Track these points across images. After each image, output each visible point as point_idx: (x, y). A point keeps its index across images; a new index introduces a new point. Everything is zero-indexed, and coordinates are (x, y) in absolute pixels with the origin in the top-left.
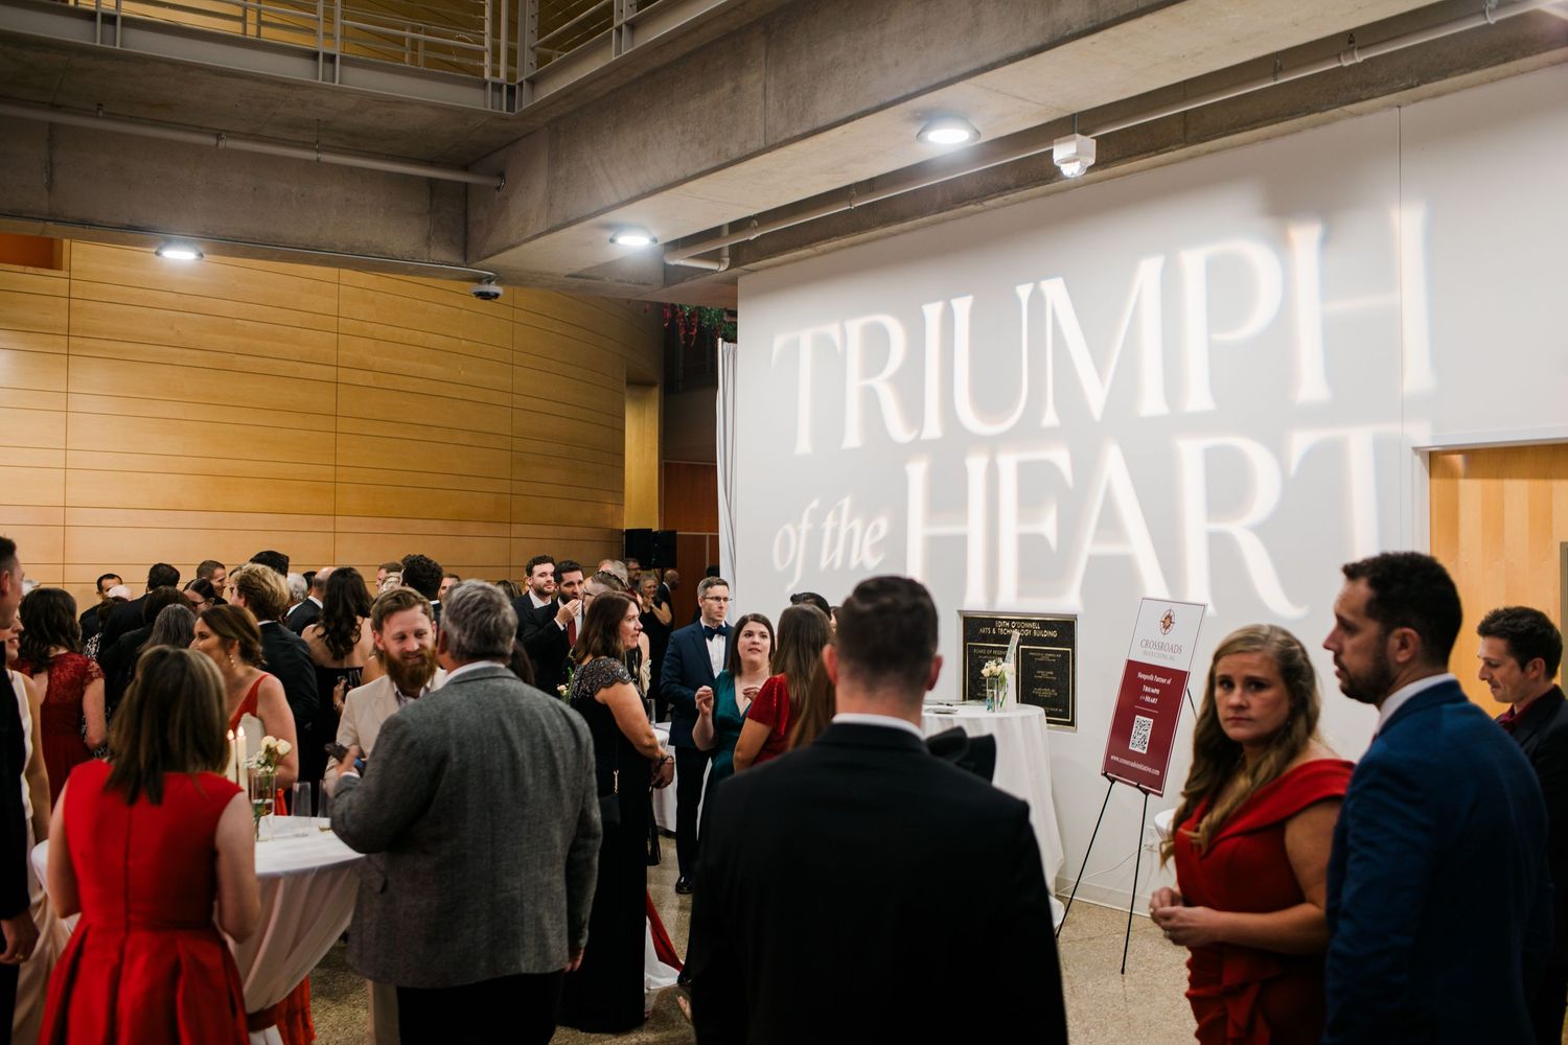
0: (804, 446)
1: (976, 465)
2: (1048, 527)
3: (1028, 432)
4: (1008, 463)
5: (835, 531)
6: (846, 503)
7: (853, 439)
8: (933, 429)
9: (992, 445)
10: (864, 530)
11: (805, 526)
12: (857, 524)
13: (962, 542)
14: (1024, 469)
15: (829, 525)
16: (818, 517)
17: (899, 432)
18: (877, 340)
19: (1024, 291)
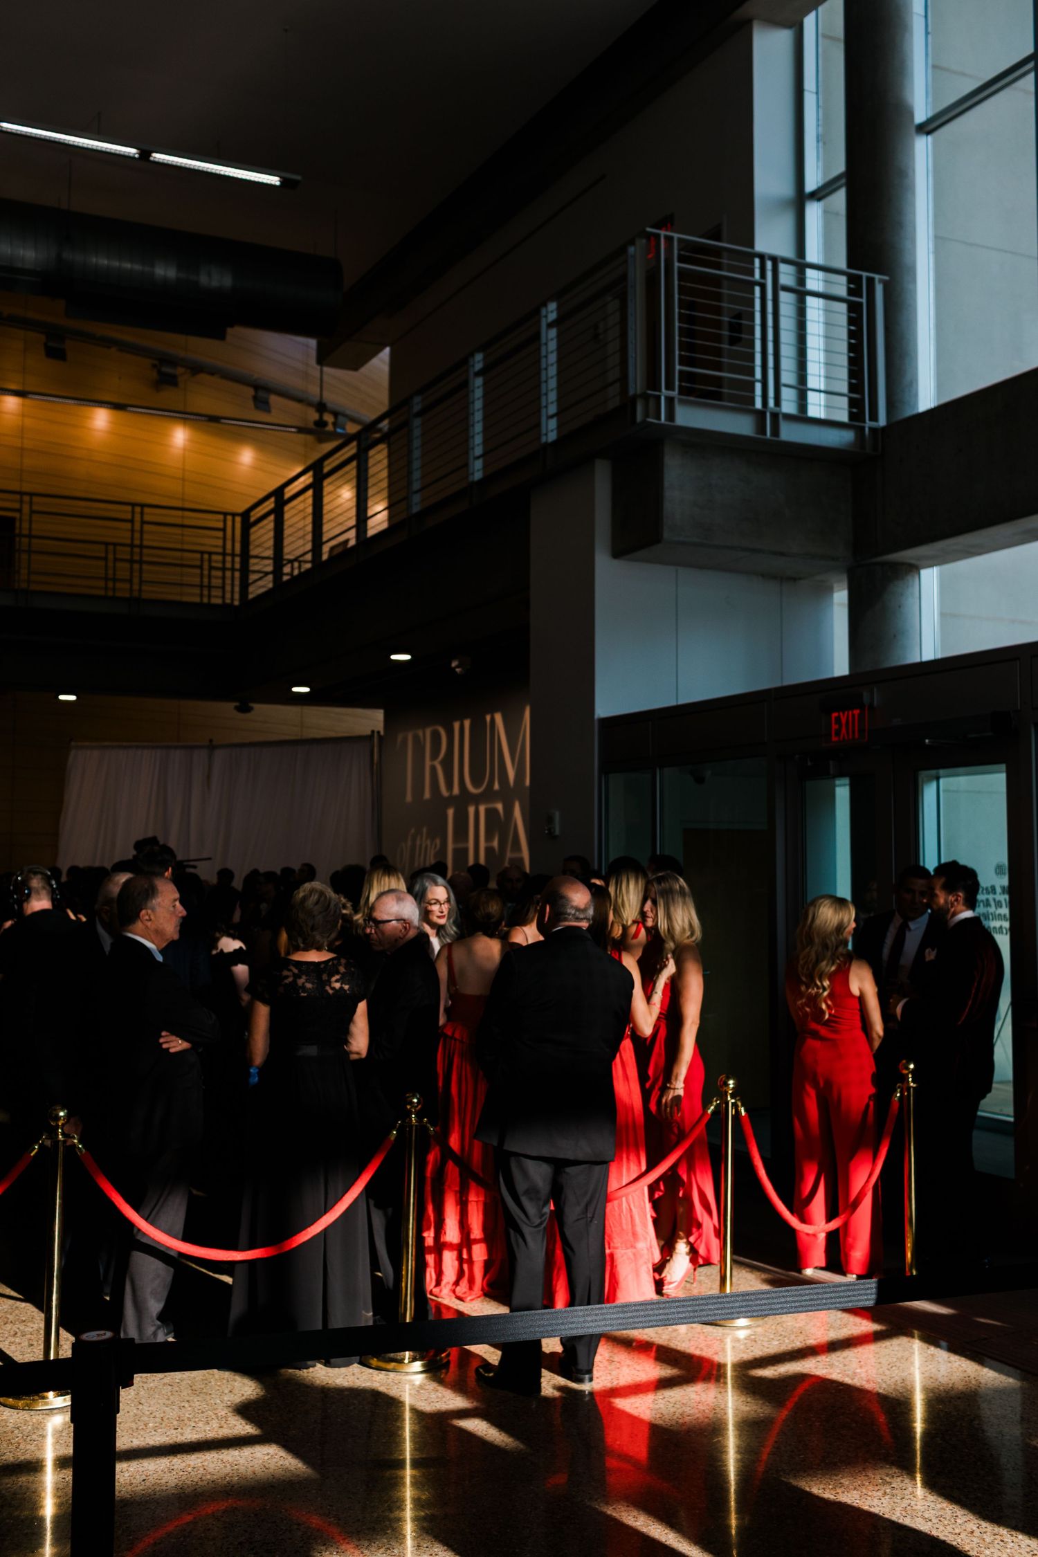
0: (409, 798)
1: (471, 810)
2: (495, 844)
3: (489, 795)
4: (482, 809)
5: (421, 845)
6: (425, 830)
7: (427, 795)
8: (456, 791)
9: (477, 800)
10: (431, 845)
11: (409, 843)
12: (429, 842)
13: (466, 850)
14: (488, 811)
15: (418, 842)
16: (414, 840)
17: (444, 792)
18: (436, 738)
19: (488, 718)
